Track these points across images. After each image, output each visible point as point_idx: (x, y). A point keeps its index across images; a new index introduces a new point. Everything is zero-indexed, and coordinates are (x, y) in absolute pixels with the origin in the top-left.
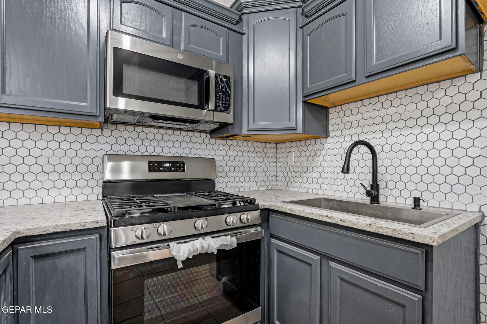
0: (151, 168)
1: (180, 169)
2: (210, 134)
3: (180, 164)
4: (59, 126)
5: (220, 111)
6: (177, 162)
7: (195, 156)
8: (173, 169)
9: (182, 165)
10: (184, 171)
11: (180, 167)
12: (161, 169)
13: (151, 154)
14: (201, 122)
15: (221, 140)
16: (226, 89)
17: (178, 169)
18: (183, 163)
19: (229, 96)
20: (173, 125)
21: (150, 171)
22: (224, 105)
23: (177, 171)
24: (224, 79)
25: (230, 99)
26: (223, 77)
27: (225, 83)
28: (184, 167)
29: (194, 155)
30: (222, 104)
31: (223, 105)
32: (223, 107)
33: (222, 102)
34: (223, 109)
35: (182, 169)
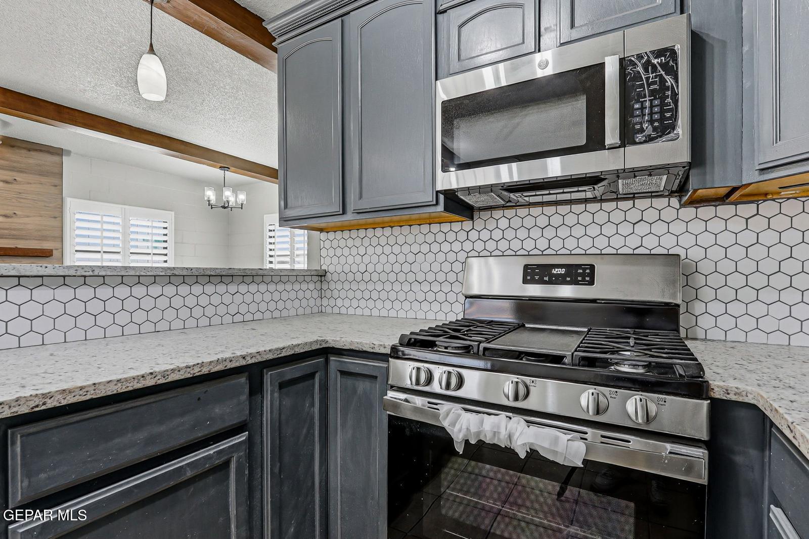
0: (529, 278)
1: (583, 280)
2: (678, 198)
3: (584, 270)
4: (430, 224)
5: (645, 142)
6: (579, 266)
7: (636, 252)
8: (568, 279)
9: (588, 271)
10: (591, 283)
11: (583, 275)
12: (545, 279)
13: (542, 252)
14: (606, 179)
15: (716, 206)
16: (663, 81)
17: (580, 278)
18: (592, 267)
19: (675, 96)
20: (541, 197)
21: (525, 281)
22: (656, 124)
23: (576, 283)
24: (655, 61)
25: (676, 102)
26: (652, 58)
27: (659, 68)
28: (592, 275)
29: (634, 250)
30: (651, 122)
31: (652, 124)
32: (655, 129)
33: (651, 117)
34: (654, 135)
35: (587, 279)
